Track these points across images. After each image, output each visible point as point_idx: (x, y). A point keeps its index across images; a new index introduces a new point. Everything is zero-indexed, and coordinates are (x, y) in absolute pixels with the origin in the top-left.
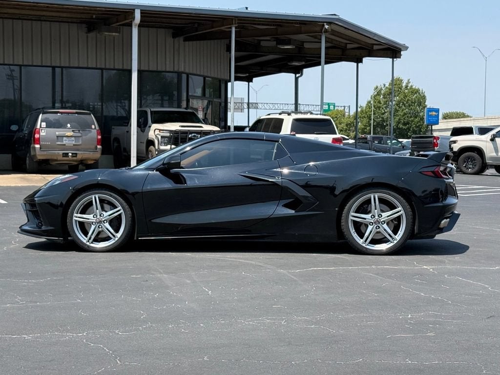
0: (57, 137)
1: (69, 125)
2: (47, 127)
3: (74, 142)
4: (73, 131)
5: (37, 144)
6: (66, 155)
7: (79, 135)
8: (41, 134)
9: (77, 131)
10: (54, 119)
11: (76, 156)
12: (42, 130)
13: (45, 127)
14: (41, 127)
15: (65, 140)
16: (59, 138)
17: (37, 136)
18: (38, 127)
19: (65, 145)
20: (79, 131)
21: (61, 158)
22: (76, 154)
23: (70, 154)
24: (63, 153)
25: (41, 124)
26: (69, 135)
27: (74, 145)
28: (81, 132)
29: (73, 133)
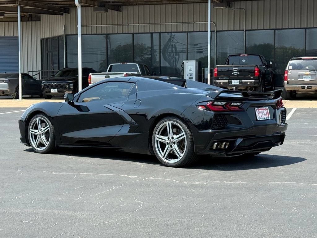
0: (299, 75)
1: (307, 67)
2: (293, 69)
3: (310, 79)
4: (310, 71)
5: (286, 80)
6: (304, 87)
7: (314, 73)
8: (288, 74)
9: (313, 71)
10: (297, 64)
11: (311, 88)
12: (289, 71)
13: (291, 69)
14: (288, 69)
15: (305, 78)
16: (300, 76)
17: (286, 75)
18: (287, 69)
19: (304, 81)
20: (314, 71)
21: (300, 89)
22: (311, 86)
23: (306, 87)
24: (302, 86)
25: (289, 67)
26: (306, 74)
27: (310, 81)
28: (315, 71)
29: (309, 72)
